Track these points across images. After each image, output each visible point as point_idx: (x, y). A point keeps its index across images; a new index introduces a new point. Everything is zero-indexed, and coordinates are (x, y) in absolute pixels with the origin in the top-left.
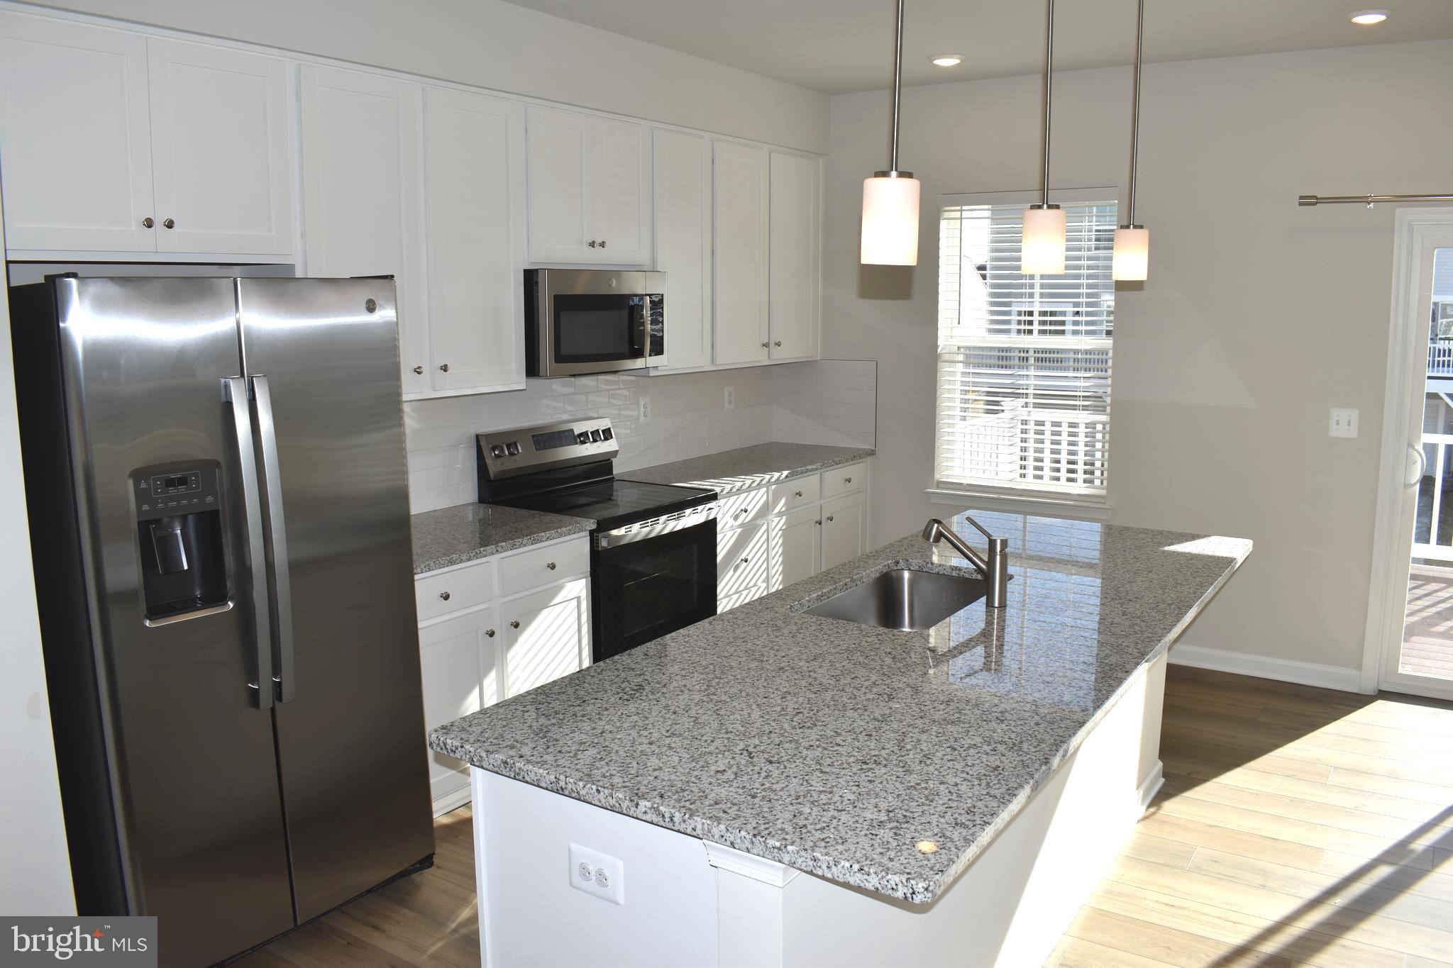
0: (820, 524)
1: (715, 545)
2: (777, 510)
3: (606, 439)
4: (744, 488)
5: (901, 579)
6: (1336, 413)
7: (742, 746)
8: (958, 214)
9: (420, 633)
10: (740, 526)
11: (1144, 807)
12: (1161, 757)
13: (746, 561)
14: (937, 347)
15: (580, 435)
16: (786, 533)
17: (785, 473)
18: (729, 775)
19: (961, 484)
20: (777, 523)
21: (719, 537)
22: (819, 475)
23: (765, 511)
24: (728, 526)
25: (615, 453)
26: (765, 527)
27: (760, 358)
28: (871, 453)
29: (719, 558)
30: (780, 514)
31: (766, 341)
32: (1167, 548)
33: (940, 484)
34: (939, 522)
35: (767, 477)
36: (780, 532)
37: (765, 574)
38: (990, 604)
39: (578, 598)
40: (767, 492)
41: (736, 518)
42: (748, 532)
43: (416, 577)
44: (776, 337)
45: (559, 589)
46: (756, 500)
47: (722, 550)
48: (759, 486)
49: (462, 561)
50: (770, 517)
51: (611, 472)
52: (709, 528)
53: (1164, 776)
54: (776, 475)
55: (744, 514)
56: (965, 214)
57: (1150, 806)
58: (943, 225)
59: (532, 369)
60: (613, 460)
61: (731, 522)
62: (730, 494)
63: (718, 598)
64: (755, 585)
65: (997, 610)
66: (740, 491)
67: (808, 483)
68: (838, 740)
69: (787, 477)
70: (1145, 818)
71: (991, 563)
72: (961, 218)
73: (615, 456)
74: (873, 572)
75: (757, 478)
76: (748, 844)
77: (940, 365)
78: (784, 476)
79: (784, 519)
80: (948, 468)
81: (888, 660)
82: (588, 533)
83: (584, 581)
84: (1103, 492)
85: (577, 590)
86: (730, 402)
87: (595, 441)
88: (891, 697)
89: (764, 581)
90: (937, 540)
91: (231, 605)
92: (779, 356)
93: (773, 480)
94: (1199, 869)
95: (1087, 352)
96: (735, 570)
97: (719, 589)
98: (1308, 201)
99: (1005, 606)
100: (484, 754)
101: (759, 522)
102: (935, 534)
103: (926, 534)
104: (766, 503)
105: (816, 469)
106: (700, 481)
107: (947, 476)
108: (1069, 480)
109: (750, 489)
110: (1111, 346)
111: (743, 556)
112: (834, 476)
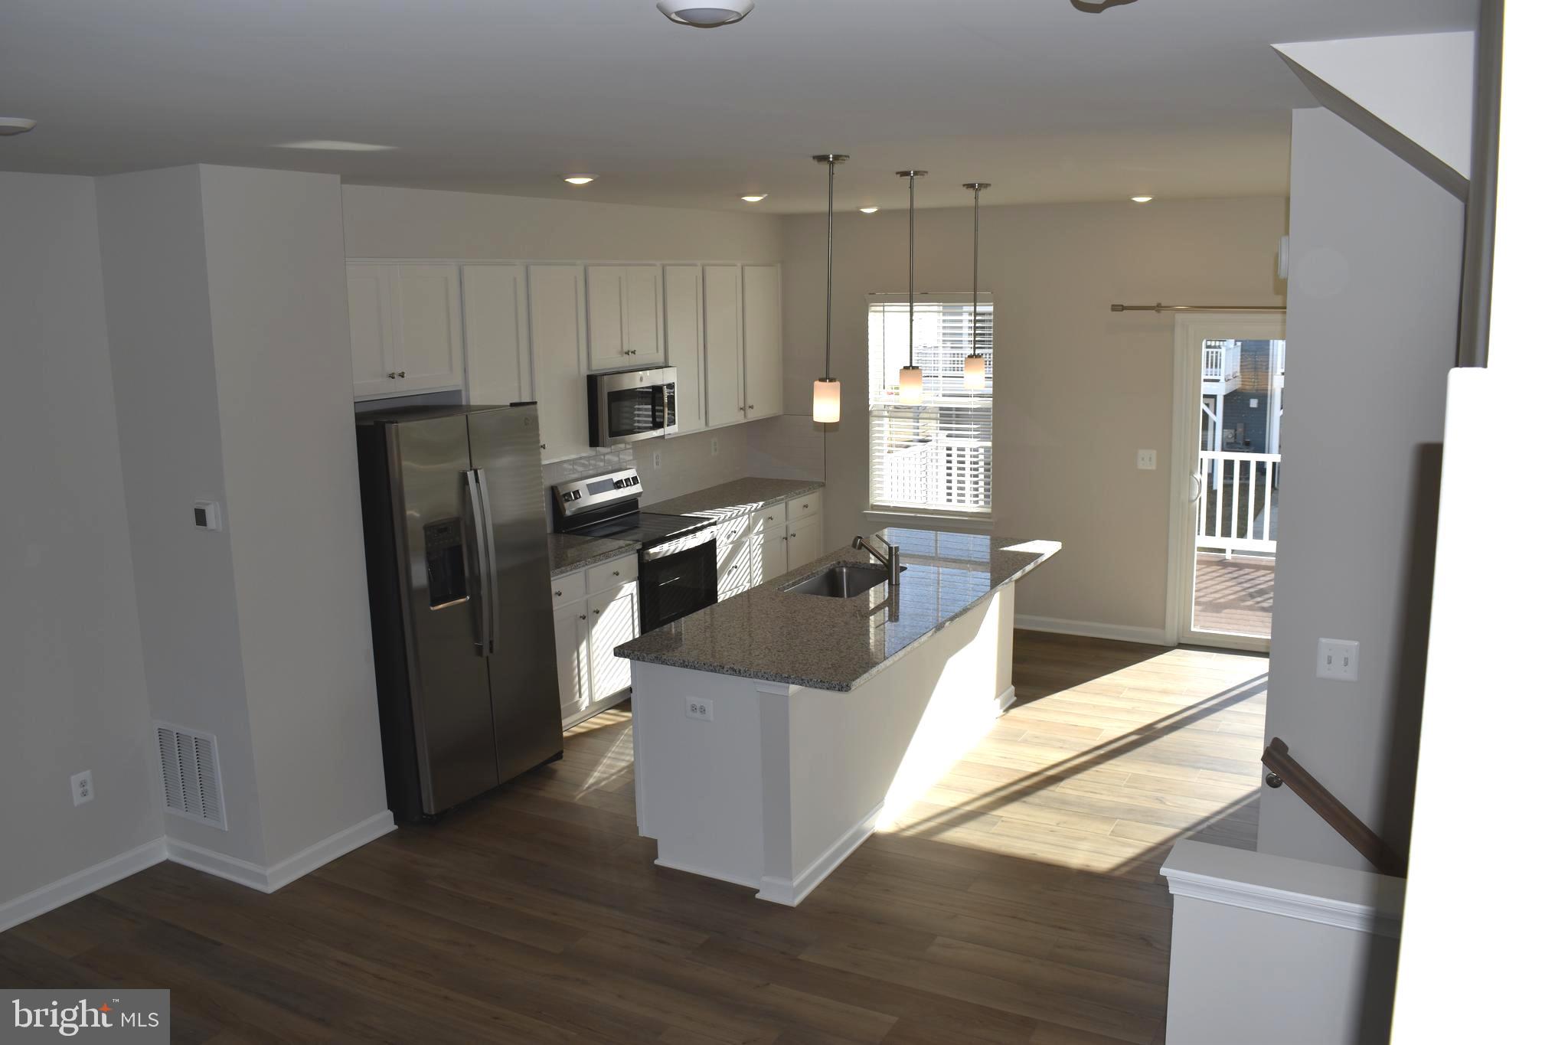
0: (786, 539)
1: (715, 556)
2: (755, 531)
3: (635, 484)
4: (733, 516)
5: (842, 572)
6: (1142, 453)
7: (764, 646)
8: (881, 308)
9: (554, 613)
10: (731, 543)
11: (1002, 710)
12: (1014, 683)
13: (736, 567)
14: (869, 406)
15: (618, 482)
16: (764, 547)
17: (761, 503)
18: (762, 656)
19: (889, 506)
20: (756, 540)
21: (718, 551)
22: (783, 505)
23: (748, 530)
24: (723, 543)
25: (639, 494)
26: (748, 543)
27: (738, 418)
28: (823, 485)
29: (718, 566)
30: (758, 533)
31: (742, 406)
32: (1005, 549)
33: (875, 507)
34: (861, 538)
35: (749, 507)
36: (758, 547)
37: (749, 577)
38: (890, 584)
39: (632, 594)
40: (749, 517)
41: (729, 537)
42: (737, 546)
43: (552, 579)
44: (750, 402)
45: (620, 588)
46: (742, 523)
47: (720, 559)
48: (743, 514)
49: (567, 571)
50: (752, 536)
51: (637, 508)
52: (710, 546)
53: (1016, 695)
54: (755, 505)
55: (734, 534)
56: (886, 308)
57: (1004, 711)
58: (871, 316)
59: (594, 441)
60: (639, 499)
61: (725, 540)
62: (724, 521)
63: (719, 593)
64: (742, 585)
65: (894, 587)
66: (730, 519)
67: (777, 510)
68: (809, 643)
69: (762, 506)
70: (1002, 716)
71: (890, 560)
72: (884, 311)
73: (640, 496)
74: (824, 568)
75: (742, 508)
76: (774, 678)
77: (871, 418)
78: (760, 506)
79: (762, 536)
80: (879, 495)
81: (833, 611)
82: (635, 551)
83: (635, 582)
84: (989, 510)
85: (631, 588)
86: (716, 450)
87: (627, 486)
88: (834, 627)
89: (748, 582)
90: (860, 548)
91: (468, 598)
92: (753, 415)
93: (753, 509)
94: (1025, 741)
95: (975, 410)
96: (729, 574)
97: (719, 587)
98: (1118, 308)
99: (899, 584)
100: (645, 655)
101: (744, 539)
102: (860, 545)
103: (854, 545)
104: (749, 525)
105: (782, 499)
106: (700, 511)
107: (879, 501)
108: (959, 501)
109: (737, 517)
110: (991, 406)
111: (734, 564)
112: (796, 504)
